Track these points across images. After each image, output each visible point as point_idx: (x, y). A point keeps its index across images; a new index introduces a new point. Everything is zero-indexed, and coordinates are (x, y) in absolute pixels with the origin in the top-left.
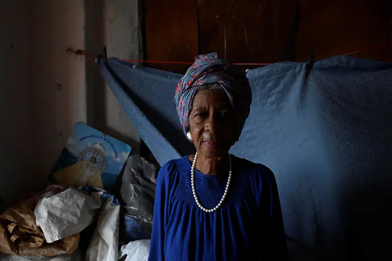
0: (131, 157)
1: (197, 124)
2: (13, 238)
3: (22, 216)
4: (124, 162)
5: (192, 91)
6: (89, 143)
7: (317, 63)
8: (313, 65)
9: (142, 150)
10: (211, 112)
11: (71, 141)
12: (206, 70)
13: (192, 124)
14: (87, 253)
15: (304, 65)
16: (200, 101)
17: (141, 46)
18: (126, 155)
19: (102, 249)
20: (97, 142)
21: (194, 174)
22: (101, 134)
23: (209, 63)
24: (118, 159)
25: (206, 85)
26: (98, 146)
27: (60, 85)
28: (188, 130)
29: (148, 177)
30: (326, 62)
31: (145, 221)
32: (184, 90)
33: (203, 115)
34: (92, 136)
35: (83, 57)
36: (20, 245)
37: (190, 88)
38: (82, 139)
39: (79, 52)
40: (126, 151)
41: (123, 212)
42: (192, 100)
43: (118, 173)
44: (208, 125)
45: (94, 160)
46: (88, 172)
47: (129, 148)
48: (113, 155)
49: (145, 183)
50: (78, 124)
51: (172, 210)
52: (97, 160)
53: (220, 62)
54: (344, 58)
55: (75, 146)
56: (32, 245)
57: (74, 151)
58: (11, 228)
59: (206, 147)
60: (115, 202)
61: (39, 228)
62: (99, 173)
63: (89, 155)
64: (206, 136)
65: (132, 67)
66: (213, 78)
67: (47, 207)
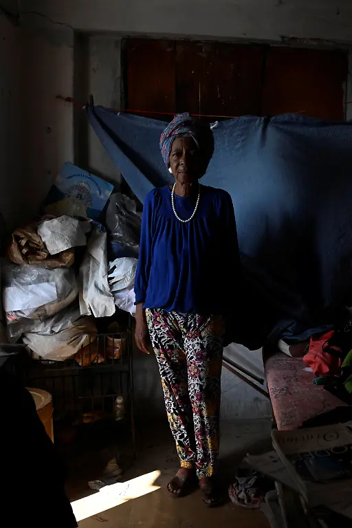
0: (114, 195)
1: (175, 161)
2: (25, 251)
3: (30, 234)
4: (107, 199)
5: (171, 138)
6: (75, 181)
7: (273, 118)
8: (269, 120)
9: (123, 188)
10: (184, 152)
11: (59, 179)
12: (181, 124)
13: (172, 161)
14: (81, 269)
15: (263, 118)
16: (177, 145)
17: (123, 95)
18: (109, 193)
19: (93, 266)
20: (83, 180)
21: (174, 197)
22: (86, 174)
23: (183, 119)
24: (102, 197)
25: (180, 135)
26: (83, 184)
27: (49, 128)
28: (169, 166)
29: (131, 211)
30: (281, 118)
31: (128, 245)
32: (166, 138)
33: (179, 154)
34: (79, 175)
35: (71, 104)
36: (29, 256)
37: (170, 136)
38: (70, 177)
39: (68, 100)
40: (109, 190)
41: (110, 238)
42: (172, 144)
43: (101, 209)
44: (182, 161)
45: (79, 196)
46: (74, 207)
47: (112, 187)
48: (98, 192)
49: (128, 215)
50: (66, 163)
51: (158, 223)
52: (83, 197)
53: (190, 119)
54: (293, 115)
55: (63, 184)
56: (38, 257)
57: (61, 188)
58: (23, 242)
59: (181, 176)
60: (102, 229)
61: (44, 243)
62: (84, 209)
63: (75, 192)
64: (181, 168)
65: (116, 114)
66: (185, 130)
67: (49, 228)
